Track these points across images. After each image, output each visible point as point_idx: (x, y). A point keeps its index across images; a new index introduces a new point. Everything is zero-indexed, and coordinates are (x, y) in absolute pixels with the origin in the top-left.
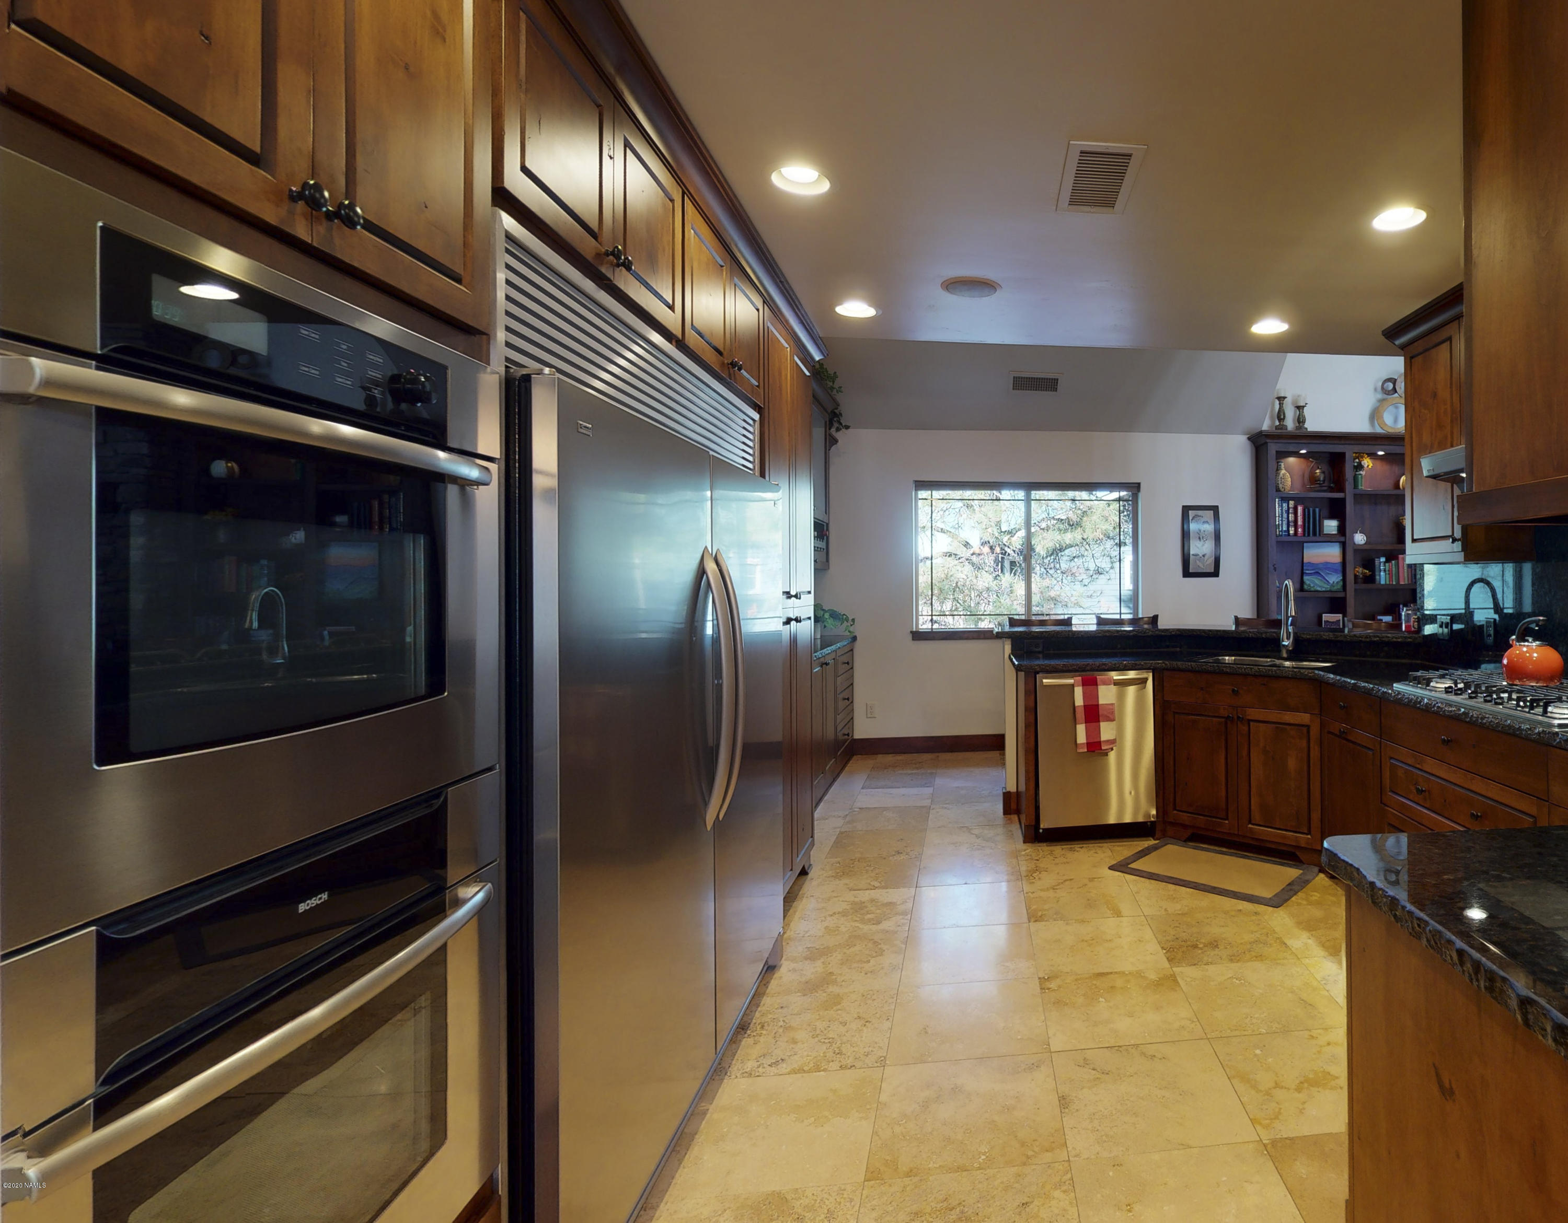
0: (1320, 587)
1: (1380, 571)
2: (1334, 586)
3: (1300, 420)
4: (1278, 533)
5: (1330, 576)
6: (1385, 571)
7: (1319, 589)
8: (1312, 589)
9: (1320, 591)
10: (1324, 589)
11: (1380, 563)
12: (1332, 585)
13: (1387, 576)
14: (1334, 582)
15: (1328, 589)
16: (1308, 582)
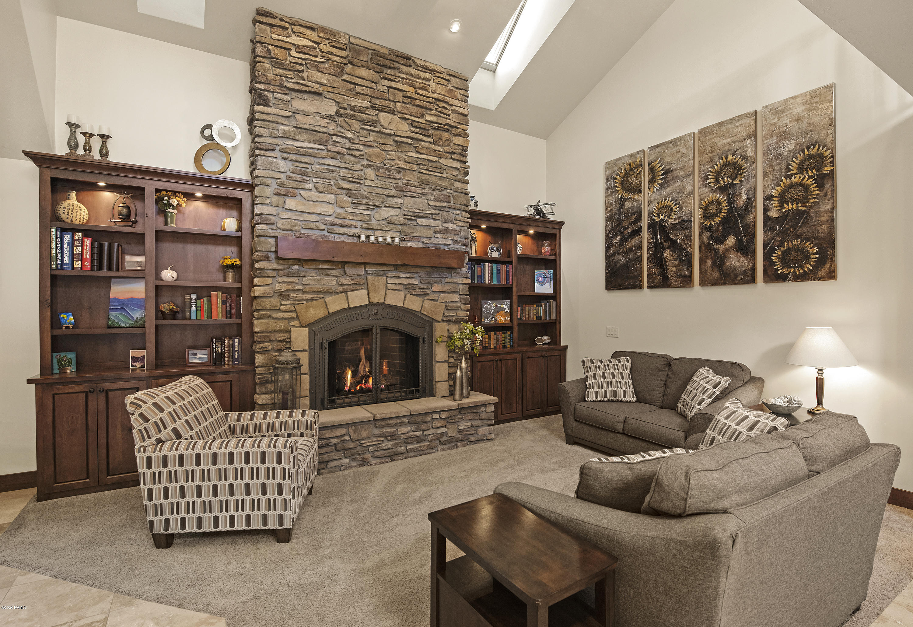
0: (124, 322)
1: (191, 307)
2: (137, 322)
3: (104, 152)
4: (54, 266)
5: (134, 312)
6: (196, 307)
7: (123, 325)
8: (116, 325)
9: (125, 328)
10: (128, 325)
11: (191, 299)
12: (136, 321)
13: (199, 312)
14: (137, 318)
15: (132, 325)
16: (112, 318)
